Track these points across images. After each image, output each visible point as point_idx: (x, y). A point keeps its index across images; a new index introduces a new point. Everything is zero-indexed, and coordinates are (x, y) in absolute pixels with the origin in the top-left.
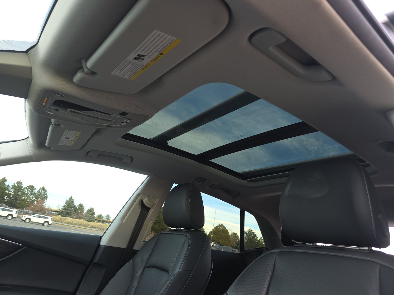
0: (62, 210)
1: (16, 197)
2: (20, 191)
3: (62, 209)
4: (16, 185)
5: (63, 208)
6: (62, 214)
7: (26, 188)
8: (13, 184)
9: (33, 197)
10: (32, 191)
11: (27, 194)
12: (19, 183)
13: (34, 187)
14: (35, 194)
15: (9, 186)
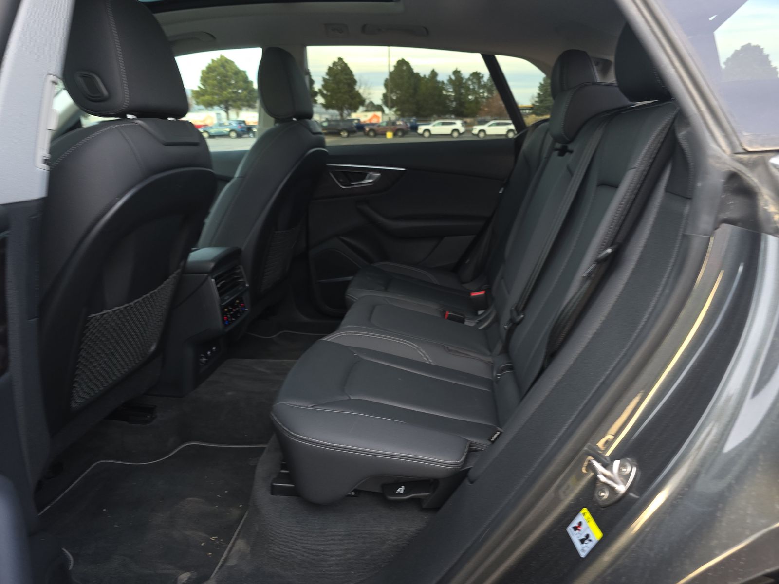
0: (537, 104)
1: (460, 99)
2: (463, 87)
3: (536, 102)
4: (453, 78)
5: (537, 99)
6: (539, 112)
7: (469, 79)
8: (448, 78)
9: (483, 93)
10: (479, 82)
11: (474, 89)
12: (457, 73)
13: (479, 73)
14: (484, 86)
15: (443, 82)
